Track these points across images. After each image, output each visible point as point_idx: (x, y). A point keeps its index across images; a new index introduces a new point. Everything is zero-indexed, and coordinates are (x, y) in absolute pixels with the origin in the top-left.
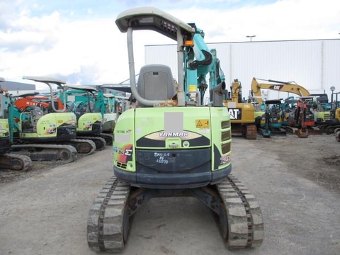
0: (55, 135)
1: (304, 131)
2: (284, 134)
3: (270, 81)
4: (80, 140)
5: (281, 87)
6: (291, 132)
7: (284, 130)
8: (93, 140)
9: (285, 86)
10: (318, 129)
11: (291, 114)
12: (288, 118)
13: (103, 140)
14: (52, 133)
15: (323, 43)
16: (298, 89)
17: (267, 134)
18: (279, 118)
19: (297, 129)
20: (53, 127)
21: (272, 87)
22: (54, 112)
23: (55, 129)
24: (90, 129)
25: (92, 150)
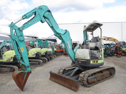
0: (35, 56)
1: (119, 55)
2: (111, 56)
3: (104, 37)
4: (42, 58)
5: (108, 39)
6: (114, 56)
7: (111, 55)
8: (47, 58)
9: (109, 39)
10: (124, 54)
11: (114, 49)
12: (112, 50)
13: (49, 58)
14: (34, 55)
15: (122, 23)
16: (114, 40)
17: (106, 56)
18: (109, 50)
19: (116, 54)
20: (34, 53)
21: (105, 39)
22: (35, 48)
23: (35, 54)
24: (44, 54)
25: (47, 62)
